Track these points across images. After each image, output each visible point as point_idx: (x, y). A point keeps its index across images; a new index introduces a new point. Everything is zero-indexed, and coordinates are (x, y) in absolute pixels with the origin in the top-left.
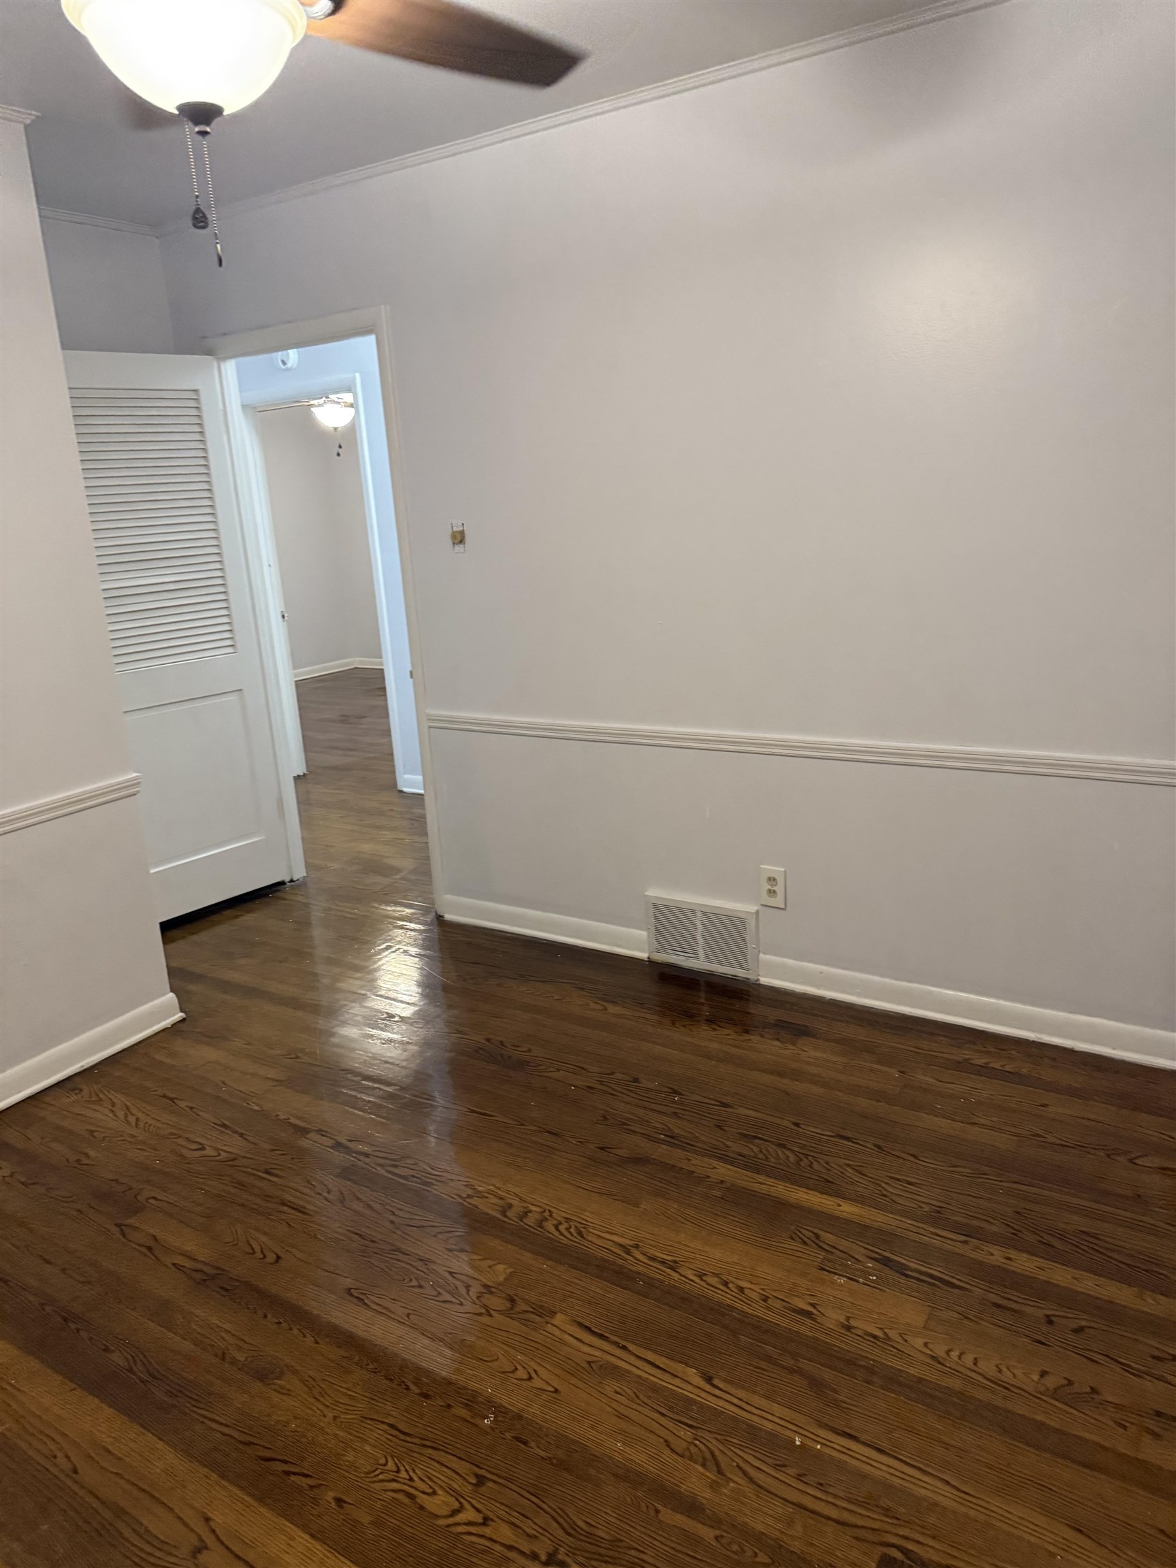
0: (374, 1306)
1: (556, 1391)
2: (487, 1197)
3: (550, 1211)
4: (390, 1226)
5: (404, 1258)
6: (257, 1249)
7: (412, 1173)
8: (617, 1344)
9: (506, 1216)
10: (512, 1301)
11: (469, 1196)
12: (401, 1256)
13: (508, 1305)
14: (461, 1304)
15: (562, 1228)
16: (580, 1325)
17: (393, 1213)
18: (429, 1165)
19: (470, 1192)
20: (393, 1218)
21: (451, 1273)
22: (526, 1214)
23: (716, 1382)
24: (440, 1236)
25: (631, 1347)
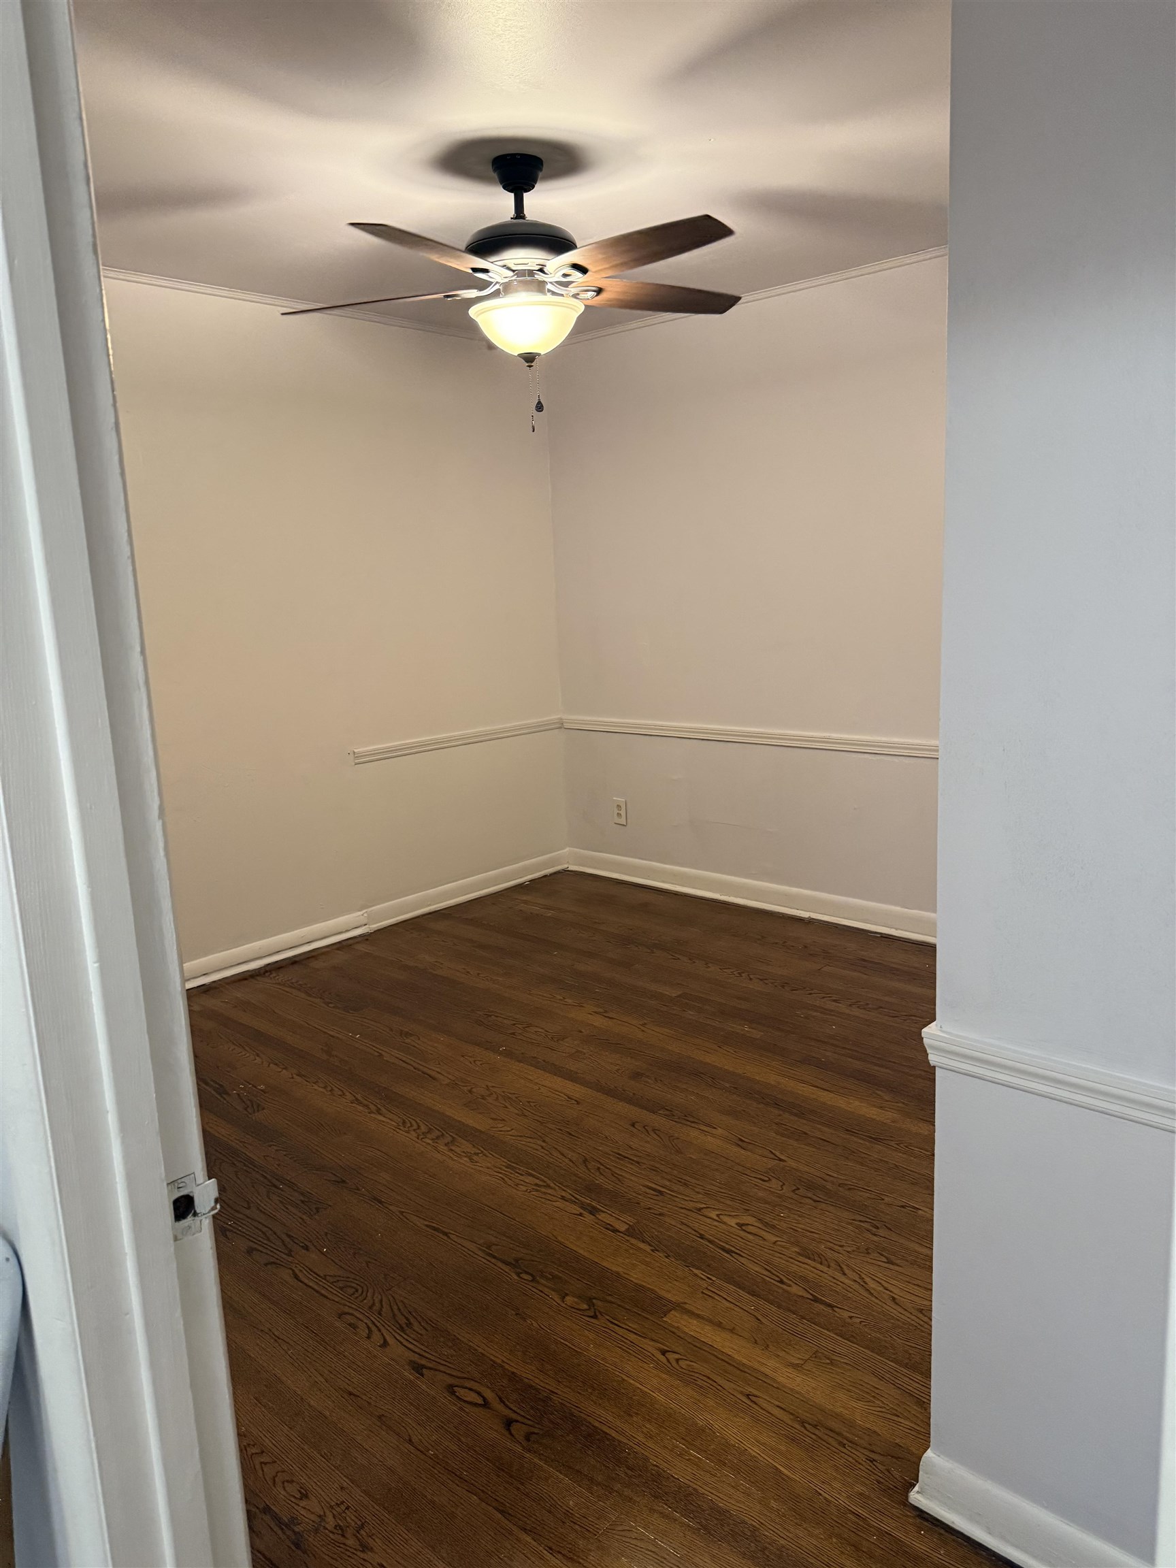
0: (562, 1095)
1: (463, 1056)
2: (464, 1152)
3: (418, 1139)
4: (547, 1139)
5: (536, 1118)
6: (652, 1133)
7: (522, 1178)
8: (419, 1070)
9: (453, 1138)
10: (470, 1091)
11: (477, 1154)
12: (540, 1119)
13: (474, 1090)
14: (503, 1092)
15: (415, 1126)
16: (434, 1079)
17: (542, 1148)
18: (505, 1182)
19: (475, 1158)
20: (544, 1144)
21: (507, 1107)
22: (438, 1138)
23: (377, 1054)
24: (509, 1129)
25: (412, 1068)
